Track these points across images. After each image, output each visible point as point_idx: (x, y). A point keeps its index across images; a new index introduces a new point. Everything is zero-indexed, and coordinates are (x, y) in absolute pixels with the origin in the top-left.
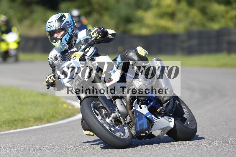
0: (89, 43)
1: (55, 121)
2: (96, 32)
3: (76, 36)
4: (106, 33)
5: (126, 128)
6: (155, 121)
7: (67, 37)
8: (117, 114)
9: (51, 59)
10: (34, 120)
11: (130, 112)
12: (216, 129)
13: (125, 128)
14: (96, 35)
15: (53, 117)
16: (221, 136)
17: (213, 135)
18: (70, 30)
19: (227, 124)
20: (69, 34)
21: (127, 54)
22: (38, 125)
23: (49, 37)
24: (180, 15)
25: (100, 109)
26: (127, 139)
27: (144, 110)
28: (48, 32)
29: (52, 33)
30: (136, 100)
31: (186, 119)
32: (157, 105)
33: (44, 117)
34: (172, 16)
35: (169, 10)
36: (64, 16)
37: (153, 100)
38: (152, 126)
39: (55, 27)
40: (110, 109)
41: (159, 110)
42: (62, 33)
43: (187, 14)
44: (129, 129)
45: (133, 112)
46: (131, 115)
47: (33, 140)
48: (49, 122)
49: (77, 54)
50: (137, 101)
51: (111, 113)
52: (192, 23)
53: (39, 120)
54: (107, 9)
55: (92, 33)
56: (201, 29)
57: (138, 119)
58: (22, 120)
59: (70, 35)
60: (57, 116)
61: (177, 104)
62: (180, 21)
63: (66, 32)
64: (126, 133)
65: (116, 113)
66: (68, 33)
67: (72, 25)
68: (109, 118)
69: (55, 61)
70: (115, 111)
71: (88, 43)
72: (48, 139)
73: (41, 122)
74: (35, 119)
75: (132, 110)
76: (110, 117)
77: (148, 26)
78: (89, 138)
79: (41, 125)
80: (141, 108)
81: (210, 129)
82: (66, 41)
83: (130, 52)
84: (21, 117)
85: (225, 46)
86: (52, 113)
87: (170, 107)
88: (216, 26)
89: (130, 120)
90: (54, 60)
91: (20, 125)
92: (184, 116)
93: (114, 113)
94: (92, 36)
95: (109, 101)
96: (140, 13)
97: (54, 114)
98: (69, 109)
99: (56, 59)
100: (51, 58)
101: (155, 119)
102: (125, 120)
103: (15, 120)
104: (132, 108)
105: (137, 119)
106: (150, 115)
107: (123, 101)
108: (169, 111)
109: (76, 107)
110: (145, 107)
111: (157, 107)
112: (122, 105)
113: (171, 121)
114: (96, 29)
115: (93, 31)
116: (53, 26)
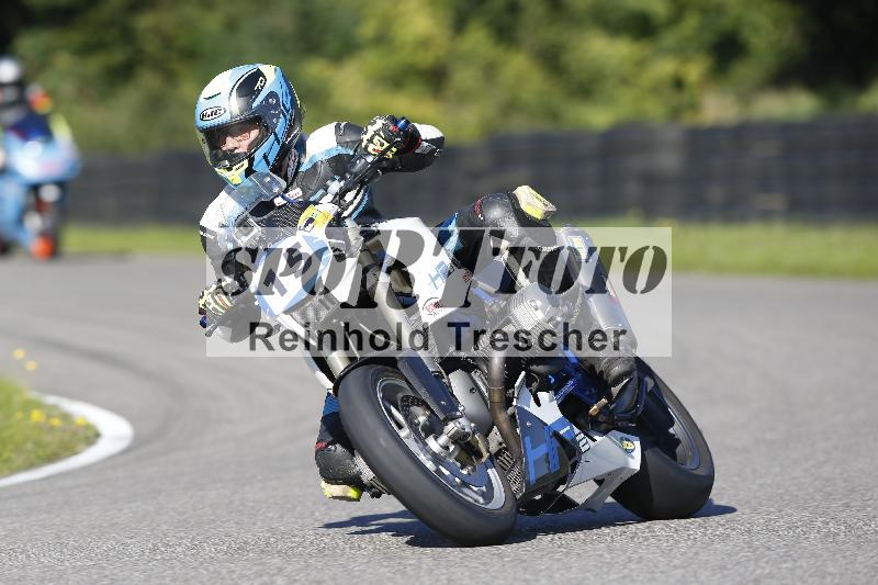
0: (356, 175)
2: (381, 133)
3: (301, 147)
4: (413, 138)
5: (492, 473)
6: (583, 449)
7: (270, 147)
8: (464, 424)
11: (502, 417)
13: (490, 471)
14: (382, 145)
18: (280, 126)
20: (277, 139)
21: (481, 212)
23: (206, 149)
24: (464, 77)
25: (406, 405)
26: (503, 511)
27: (548, 410)
28: (203, 130)
29: (216, 135)
30: (523, 373)
31: (678, 442)
32: (588, 393)
34: (435, 79)
35: (426, 59)
36: (259, 74)
37: (573, 373)
38: (574, 467)
39: (231, 113)
40: (439, 404)
41: (594, 409)
42: (254, 134)
43: (490, 71)
45: (513, 416)
46: (505, 426)
49: (316, 212)
50: (526, 377)
51: (445, 423)
52: (511, 107)
55: (365, 138)
56: (543, 126)
57: (532, 442)
59: (281, 140)
60: (6, 454)
61: (649, 389)
62: (464, 98)
63: (267, 130)
64: (497, 491)
65: (460, 420)
66: (276, 135)
67: (287, 106)
68: (436, 438)
70: (457, 414)
71: (351, 174)
75: (510, 410)
76: (441, 433)
80: (538, 402)
82: (268, 163)
83: (491, 204)
85: (633, 189)
87: (627, 398)
88: (598, 117)
89: (500, 444)
92: (671, 431)
93: (454, 418)
94: (366, 147)
95: (435, 377)
98: (52, 429)
101: (584, 441)
104: (508, 402)
105: (527, 439)
106: (568, 428)
107: (476, 375)
108: (626, 412)
109: (79, 421)
110: (551, 401)
111: (587, 399)
112: (471, 391)
113: (633, 450)
114: (380, 123)
115: (371, 130)
116: (222, 112)
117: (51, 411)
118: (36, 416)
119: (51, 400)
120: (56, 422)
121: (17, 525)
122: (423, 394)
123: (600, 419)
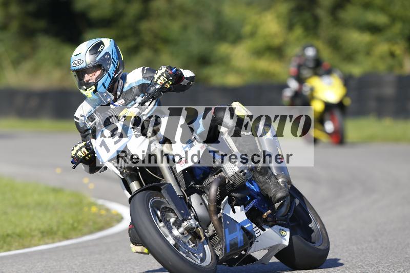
0: (150, 94)
1: (77, 237)
5: (207, 247)
6: (257, 235)
7: (106, 80)
8: (192, 222)
9: (83, 118)
10: (40, 235)
11: (215, 218)
12: (358, 248)
13: (205, 246)
14: (164, 80)
15: (74, 229)
16: (366, 261)
17: (353, 258)
18: (111, 69)
19: (376, 240)
20: (109, 75)
22: (46, 244)
23: (77, 80)
25: (164, 211)
27: (239, 215)
28: (74, 71)
29: (81, 73)
30: (227, 197)
31: (313, 231)
32: (263, 206)
33: (58, 230)
34: (278, 52)
36: (101, 43)
37: (256, 196)
38: (251, 244)
39: (86, 63)
40: (180, 213)
41: (265, 215)
42: (98, 73)
44: (213, 247)
45: (220, 218)
46: (216, 223)
47: (39, 269)
48: (67, 238)
50: (228, 199)
51: (183, 221)
53: (48, 234)
54: (166, 41)
55: (156, 76)
57: (229, 231)
58: (19, 236)
59: (112, 76)
60: (80, 227)
61: (296, 205)
64: (208, 257)
65: (190, 220)
66: (108, 73)
67: (115, 59)
68: (178, 229)
69: (90, 123)
70: (190, 217)
71: (148, 94)
72: (64, 267)
73: (53, 239)
74: (42, 232)
75: (219, 215)
76: (181, 226)
77: (238, 72)
78: (137, 266)
79: (53, 242)
80: (234, 211)
81: (347, 249)
82: (105, 87)
84: (18, 230)
85: (372, 104)
86: (71, 222)
87: (284, 210)
89: (214, 231)
90: (88, 121)
91: (17, 244)
92: (310, 225)
93: (188, 220)
94: (157, 81)
95: (180, 198)
96: (224, 49)
97: (76, 225)
98: (101, 215)
99: (91, 118)
100: (82, 116)
101: (258, 231)
102: (206, 231)
103: (8, 235)
104: (218, 211)
105: (227, 230)
106: (249, 224)
107: (204, 197)
108: (283, 216)
109: (113, 212)
110: (242, 210)
111: (261, 210)
112: (201, 204)
113: (285, 235)
114: (164, 69)
115: (159, 72)
116: (82, 62)
117: (101, 207)
118: (94, 209)
119: (100, 202)
120: (103, 212)
121: (85, 260)
122: (172, 206)
123: (268, 220)
